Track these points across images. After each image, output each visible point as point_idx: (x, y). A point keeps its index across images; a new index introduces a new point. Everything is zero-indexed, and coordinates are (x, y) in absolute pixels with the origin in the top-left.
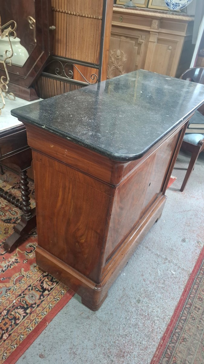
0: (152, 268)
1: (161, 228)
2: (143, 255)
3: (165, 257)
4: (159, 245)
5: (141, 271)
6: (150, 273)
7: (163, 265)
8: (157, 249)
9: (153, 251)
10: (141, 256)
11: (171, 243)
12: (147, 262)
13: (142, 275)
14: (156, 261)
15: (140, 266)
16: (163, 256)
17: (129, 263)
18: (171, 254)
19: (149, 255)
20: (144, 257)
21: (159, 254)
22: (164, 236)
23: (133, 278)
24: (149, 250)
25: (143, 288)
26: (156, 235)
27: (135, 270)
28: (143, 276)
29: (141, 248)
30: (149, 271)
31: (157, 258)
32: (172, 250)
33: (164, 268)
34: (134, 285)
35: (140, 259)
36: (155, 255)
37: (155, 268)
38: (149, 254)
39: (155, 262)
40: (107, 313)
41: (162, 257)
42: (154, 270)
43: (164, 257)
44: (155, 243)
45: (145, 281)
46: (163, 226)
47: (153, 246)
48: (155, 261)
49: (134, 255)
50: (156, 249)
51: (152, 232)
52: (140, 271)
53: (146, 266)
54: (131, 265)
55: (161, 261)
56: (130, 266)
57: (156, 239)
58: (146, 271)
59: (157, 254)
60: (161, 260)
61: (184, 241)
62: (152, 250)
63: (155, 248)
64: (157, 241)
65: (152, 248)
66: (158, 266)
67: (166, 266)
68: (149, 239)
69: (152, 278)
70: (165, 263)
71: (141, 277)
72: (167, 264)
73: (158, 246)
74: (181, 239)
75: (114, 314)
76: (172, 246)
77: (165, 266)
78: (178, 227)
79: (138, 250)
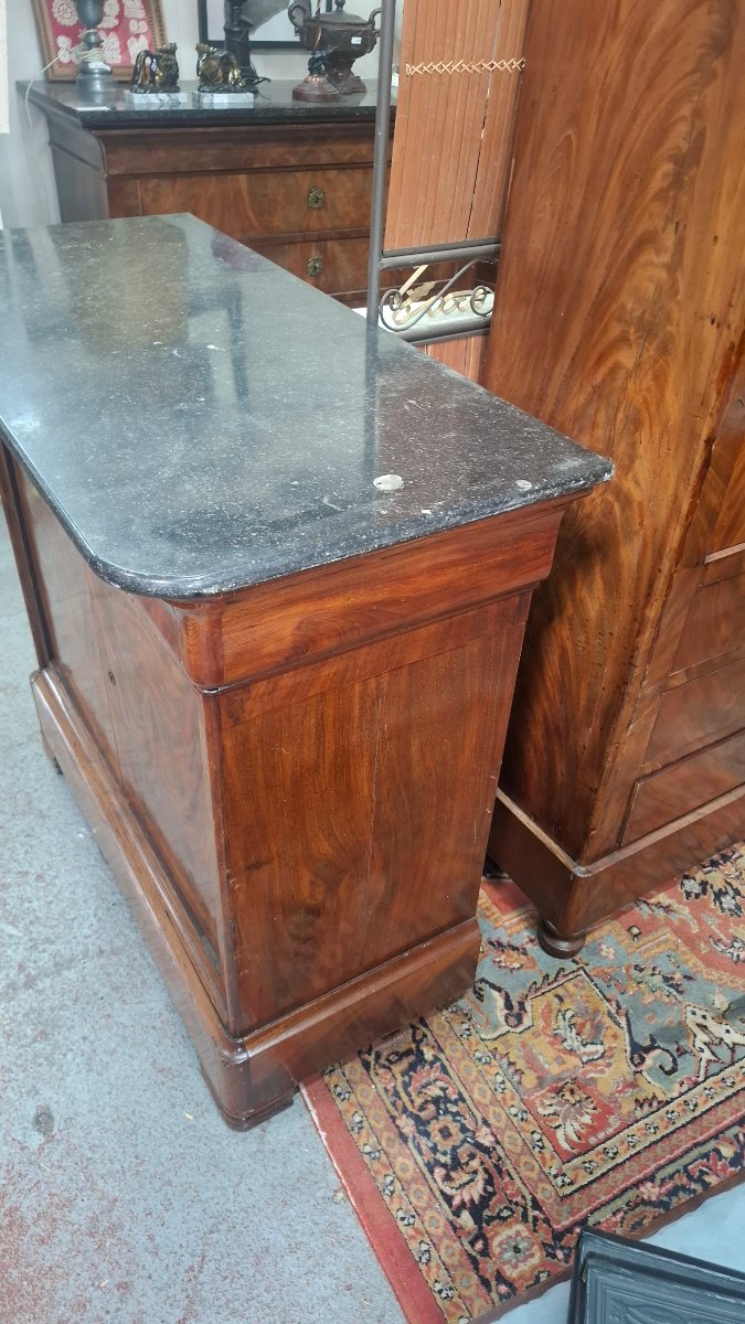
0: (37, 918)
1: (161, 1071)
2: (99, 920)
3: (40, 986)
4: (94, 998)
5: (57, 881)
6: (30, 902)
7: (19, 958)
8: (84, 980)
9: (90, 965)
10: (100, 912)
11: (70, 1056)
12: (68, 917)
13: (39, 878)
14: (47, 946)
15: (71, 889)
16: (47, 982)
17: (105, 866)
18: (32, 1016)
19: (86, 938)
20: (92, 918)
21: (65, 973)
22: (121, 1050)
23: (54, 850)
24: (101, 952)
25: (7, 857)
26: (144, 1022)
27: (68, 868)
28: (36, 879)
29: (126, 931)
30: (35, 904)
31: (54, 958)
32: (42, 1032)
33: (9, 952)
34: (34, 842)
35: (91, 902)
36: (71, 960)
37: (31, 928)
38: (89, 940)
39: (48, 941)
40: (22, 761)
41: (47, 976)
42: (28, 921)
43: (38, 982)
44: (114, 994)
45: (19, 873)
46: (164, 1088)
47: (108, 974)
48: (52, 942)
49: (118, 896)
50: (88, 978)
51: (166, 1016)
52: (56, 877)
53: (57, 905)
54: (93, 866)
55: (35, 962)
56: (93, 863)
57: (127, 1007)
58: (42, 894)
59: (69, 969)
60: (40, 964)
61: (43, 1121)
62: (96, 959)
63: (94, 979)
64: (117, 1005)
65: (103, 967)
66: (31, 940)
67: (11, 966)
68: (144, 982)
69: (12, 897)
70: (21, 967)
71: (39, 872)
72: (12, 973)
73: (95, 994)
74: (57, 1117)
75: (9, 772)
76: (56, 1046)
77: (12, 963)
78: (120, 1156)
79: (127, 915)
